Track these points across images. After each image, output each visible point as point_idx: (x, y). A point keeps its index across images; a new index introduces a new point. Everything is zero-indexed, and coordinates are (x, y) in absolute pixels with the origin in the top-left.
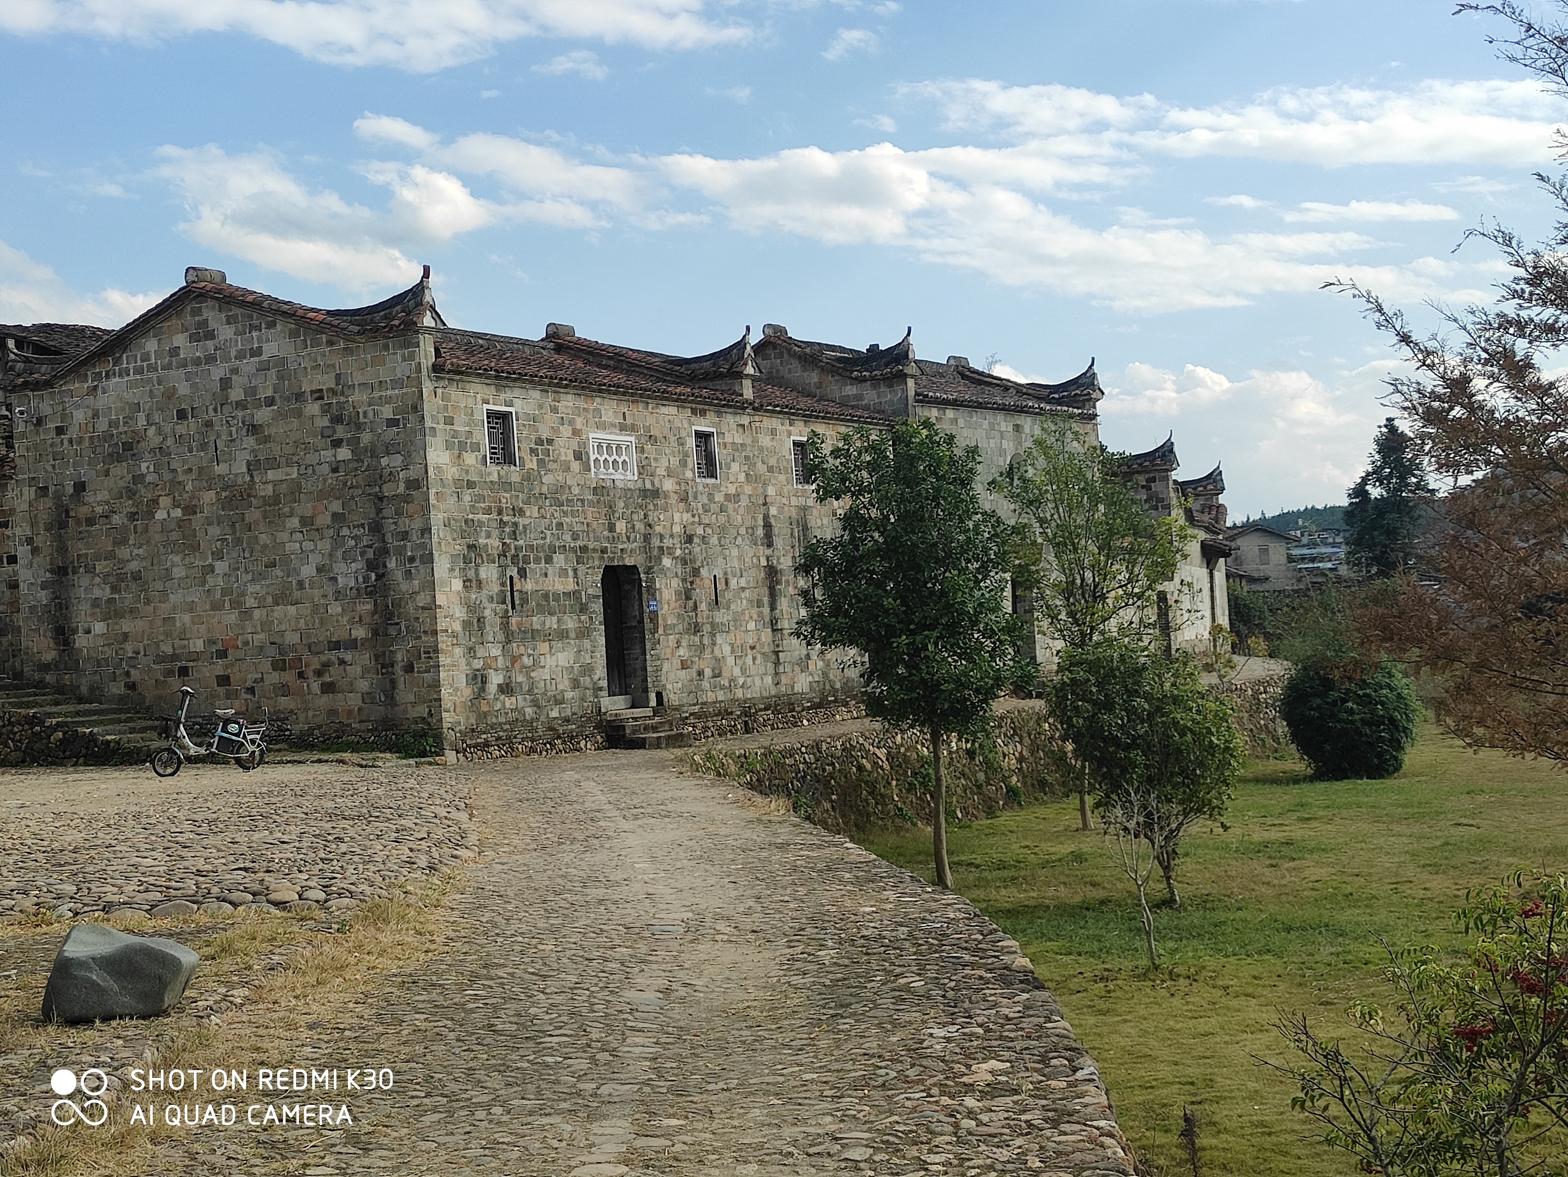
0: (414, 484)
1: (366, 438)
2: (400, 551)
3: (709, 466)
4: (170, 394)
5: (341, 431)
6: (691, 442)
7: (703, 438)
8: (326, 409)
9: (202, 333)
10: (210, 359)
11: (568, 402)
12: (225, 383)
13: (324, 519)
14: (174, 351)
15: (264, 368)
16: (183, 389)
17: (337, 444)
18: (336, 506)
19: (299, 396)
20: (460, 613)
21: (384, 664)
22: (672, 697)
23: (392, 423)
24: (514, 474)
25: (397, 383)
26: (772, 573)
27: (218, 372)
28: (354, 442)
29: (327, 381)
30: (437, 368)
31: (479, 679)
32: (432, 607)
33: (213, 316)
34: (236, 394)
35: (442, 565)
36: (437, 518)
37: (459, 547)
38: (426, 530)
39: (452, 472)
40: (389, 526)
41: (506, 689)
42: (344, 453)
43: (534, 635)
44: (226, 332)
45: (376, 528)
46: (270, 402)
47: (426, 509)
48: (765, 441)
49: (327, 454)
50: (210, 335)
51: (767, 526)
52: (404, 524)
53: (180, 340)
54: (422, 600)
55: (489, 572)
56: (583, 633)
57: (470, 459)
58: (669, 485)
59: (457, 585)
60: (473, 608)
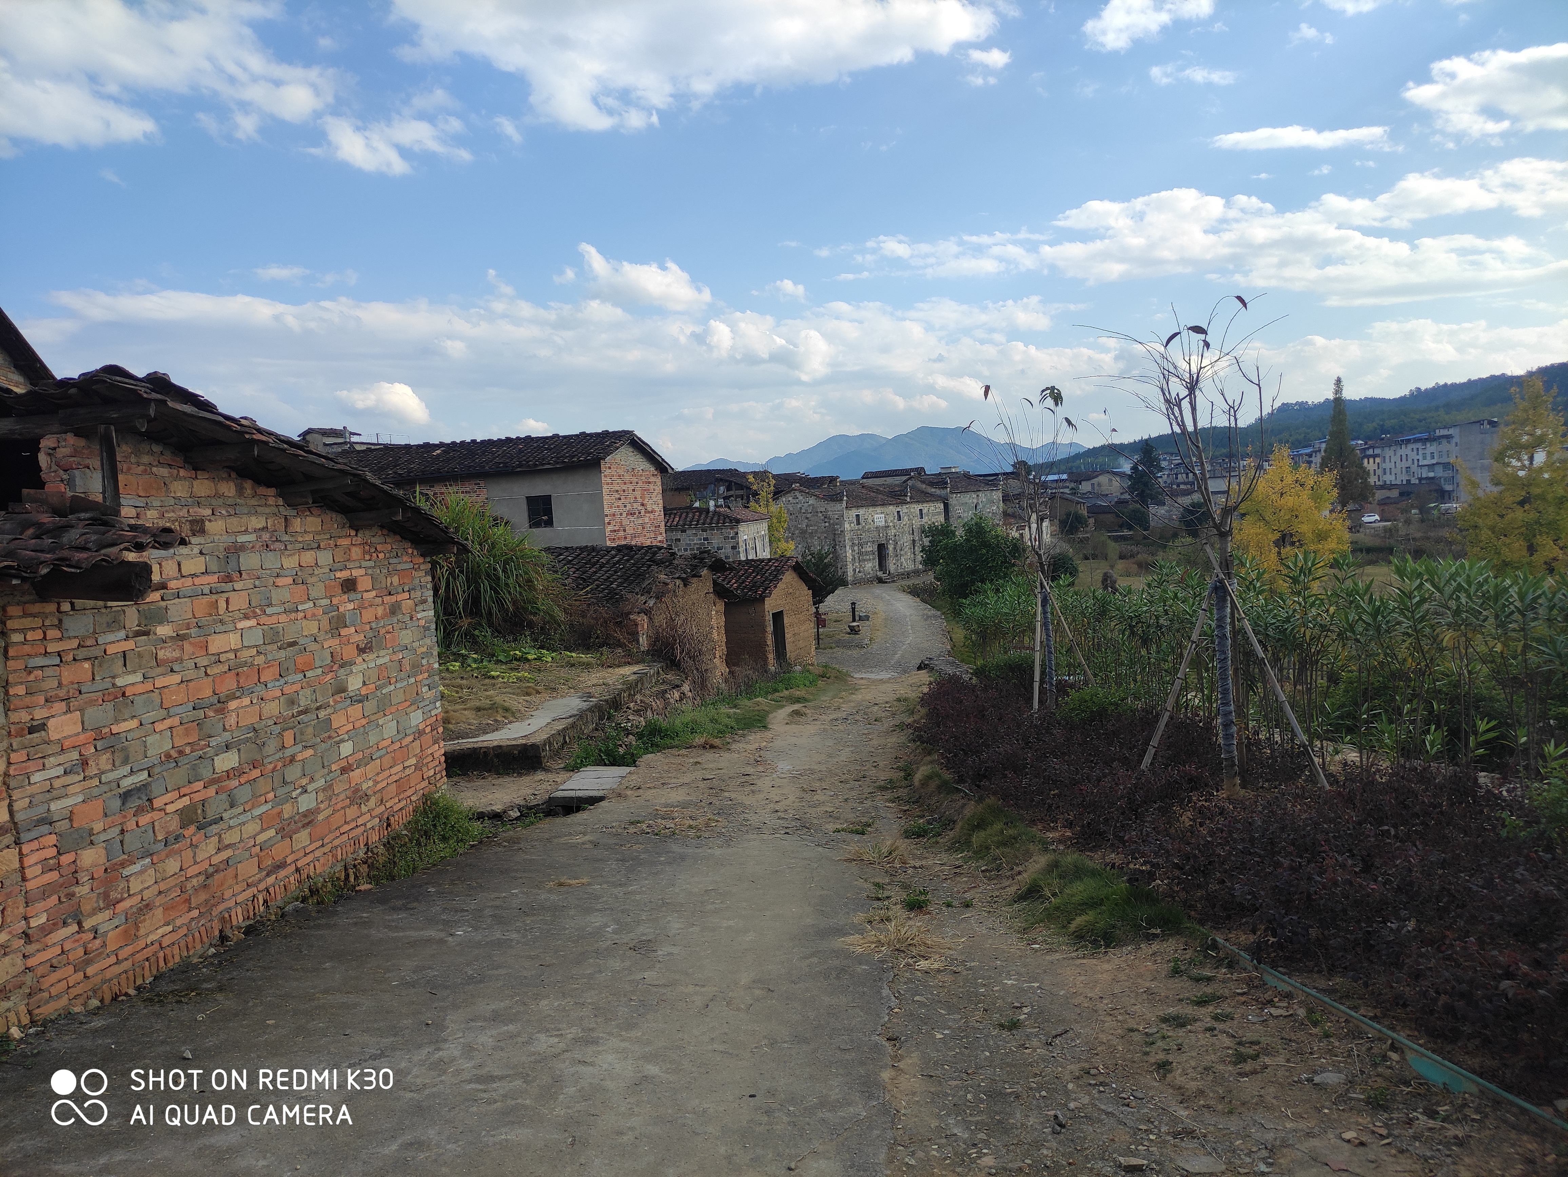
0: (842, 531)
2: (839, 545)
3: (899, 519)
6: (896, 514)
7: (898, 512)
8: (823, 515)
10: (797, 503)
11: (871, 509)
12: (801, 508)
13: (823, 537)
15: (809, 506)
18: (825, 535)
19: (817, 512)
20: (851, 557)
22: (892, 572)
23: (837, 518)
24: (860, 527)
25: (838, 511)
26: (914, 541)
27: (799, 506)
28: (829, 522)
29: (823, 510)
30: (846, 508)
31: (854, 570)
32: (846, 556)
34: (803, 511)
35: (848, 548)
36: (847, 538)
37: (851, 543)
38: (845, 540)
39: (849, 528)
40: (837, 539)
41: (859, 572)
42: (827, 524)
43: (864, 560)
44: (801, 498)
45: (834, 540)
46: (811, 513)
47: (844, 536)
48: (912, 510)
49: (823, 524)
50: (797, 498)
51: (913, 530)
52: (840, 539)
53: (790, 499)
54: (844, 554)
55: (856, 548)
56: (874, 559)
57: (852, 525)
58: (891, 524)
59: (850, 551)
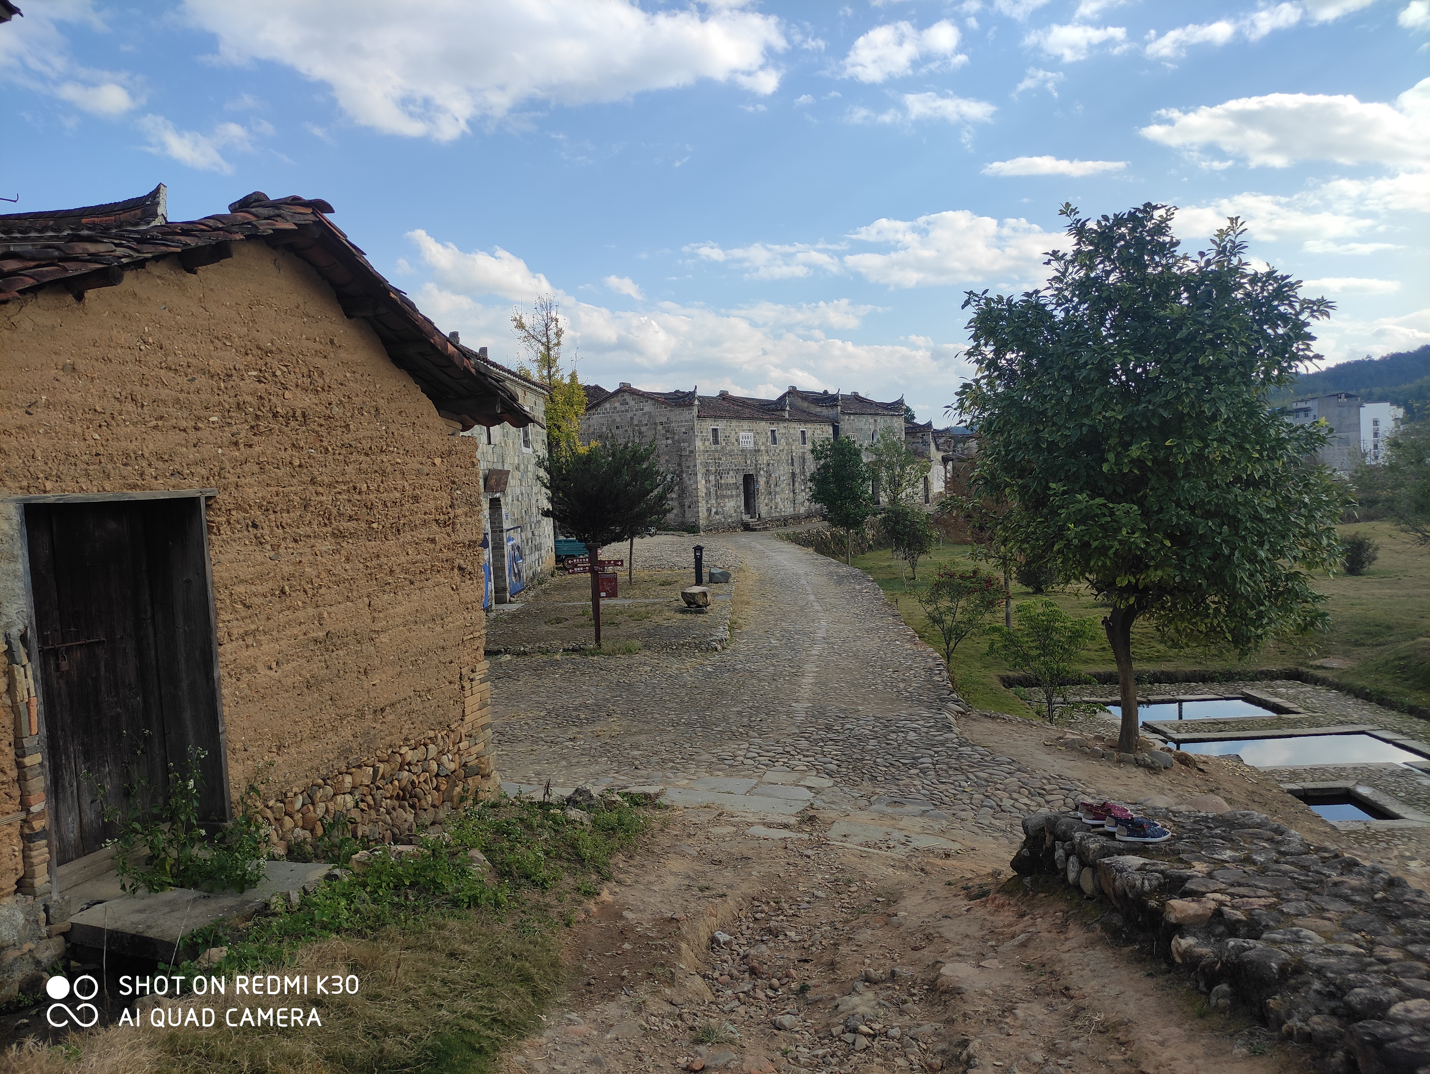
0: (691, 452)
1: (676, 437)
2: (687, 472)
3: (774, 441)
4: (614, 421)
5: (668, 435)
6: (769, 433)
7: (773, 431)
8: (664, 428)
9: (624, 403)
10: (627, 411)
11: (734, 423)
12: (632, 418)
13: (663, 461)
14: (615, 408)
15: (644, 414)
16: (618, 420)
17: (667, 439)
18: (667, 458)
19: (655, 424)
20: (704, 491)
21: (682, 505)
22: (763, 515)
23: (685, 433)
24: (719, 447)
25: (686, 421)
26: (793, 474)
27: (629, 415)
28: (673, 438)
29: (664, 420)
30: (698, 417)
31: (709, 510)
32: (697, 489)
33: (627, 397)
34: (636, 422)
35: (699, 476)
36: (698, 462)
37: (704, 470)
38: (695, 466)
39: (702, 448)
40: (683, 464)
41: (716, 513)
42: (670, 442)
43: (724, 496)
44: (632, 403)
45: (679, 465)
46: (646, 425)
47: (695, 459)
48: (792, 431)
49: (664, 442)
50: (627, 404)
51: (792, 459)
52: (688, 463)
53: (617, 405)
54: (694, 487)
55: (712, 478)
56: (738, 496)
57: (707, 443)
58: (763, 448)
59: (704, 482)
60: (708, 489)
